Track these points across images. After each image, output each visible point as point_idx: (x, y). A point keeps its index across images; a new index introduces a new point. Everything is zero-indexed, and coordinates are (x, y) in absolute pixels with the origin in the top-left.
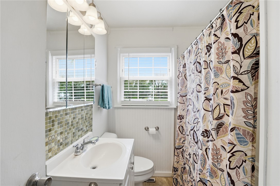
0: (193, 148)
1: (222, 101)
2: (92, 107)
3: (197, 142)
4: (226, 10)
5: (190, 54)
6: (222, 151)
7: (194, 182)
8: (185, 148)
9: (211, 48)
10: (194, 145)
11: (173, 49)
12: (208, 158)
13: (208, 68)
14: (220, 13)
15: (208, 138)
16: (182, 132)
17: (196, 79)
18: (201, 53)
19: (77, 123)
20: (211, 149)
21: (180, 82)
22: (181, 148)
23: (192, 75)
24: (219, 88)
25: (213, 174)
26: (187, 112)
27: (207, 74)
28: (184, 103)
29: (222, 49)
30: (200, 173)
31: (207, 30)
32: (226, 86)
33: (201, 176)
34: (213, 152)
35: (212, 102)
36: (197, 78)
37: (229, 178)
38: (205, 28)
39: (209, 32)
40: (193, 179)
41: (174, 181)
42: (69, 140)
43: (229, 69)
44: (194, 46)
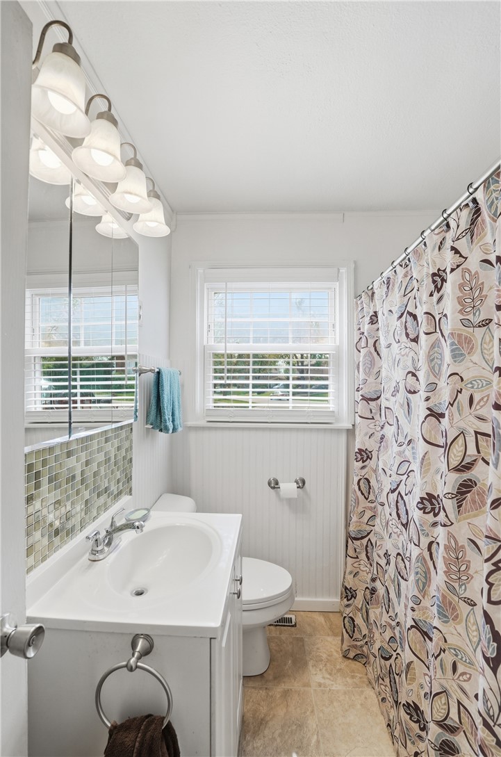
0: (397, 538)
1: (471, 425)
2: (131, 429)
3: (407, 523)
4: (484, 190)
5: (388, 288)
6: (471, 553)
7: (398, 628)
8: (375, 539)
9: (444, 280)
10: (399, 533)
11: (343, 270)
12: (435, 568)
13: (436, 332)
14: (468, 194)
15: (435, 515)
16: (366, 495)
17: (405, 356)
18: (418, 290)
19: (95, 474)
20: (442, 547)
21: (361, 359)
22: (363, 538)
23: (395, 345)
24: (463, 390)
25: (447, 611)
26: (381, 443)
27: (434, 348)
28: (373, 418)
29: (471, 289)
30: (415, 606)
31: (435, 234)
32: (482, 386)
33: (417, 615)
34: (447, 554)
35: (445, 422)
36: (407, 356)
37: (489, 626)
38: (429, 228)
39: (438, 239)
40: (397, 621)
41: (344, 624)
42: (76, 521)
43: (489, 343)
44: (398, 269)
